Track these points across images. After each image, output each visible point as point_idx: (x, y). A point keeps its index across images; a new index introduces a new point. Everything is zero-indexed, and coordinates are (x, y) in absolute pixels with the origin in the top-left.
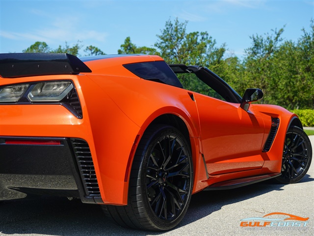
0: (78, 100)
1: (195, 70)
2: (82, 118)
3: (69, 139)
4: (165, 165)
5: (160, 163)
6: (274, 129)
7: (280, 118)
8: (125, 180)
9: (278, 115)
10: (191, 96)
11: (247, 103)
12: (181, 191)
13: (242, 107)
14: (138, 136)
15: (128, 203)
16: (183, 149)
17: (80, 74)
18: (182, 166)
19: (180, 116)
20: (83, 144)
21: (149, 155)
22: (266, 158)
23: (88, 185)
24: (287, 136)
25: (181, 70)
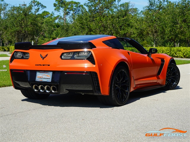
0: (93, 58)
1: (127, 40)
2: (95, 65)
3: (90, 72)
4: (120, 81)
5: (119, 80)
6: (162, 65)
7: (165, 60)
8: (109, 86)
9: (164, 58)
10: (129, 53)
11: (150, 54)
12: (126, 91)
13: (148, 56)
14: (113, 70)
15: (110, 94)
16: (127, 75)
17: (93, 49)
18: (126, 81)
19: (126, 62)
20: (96, 73)
21: (116, 77)
22: (158, 78)
23: (97, 88)
24: (168, 68)
25: (121, 40)
